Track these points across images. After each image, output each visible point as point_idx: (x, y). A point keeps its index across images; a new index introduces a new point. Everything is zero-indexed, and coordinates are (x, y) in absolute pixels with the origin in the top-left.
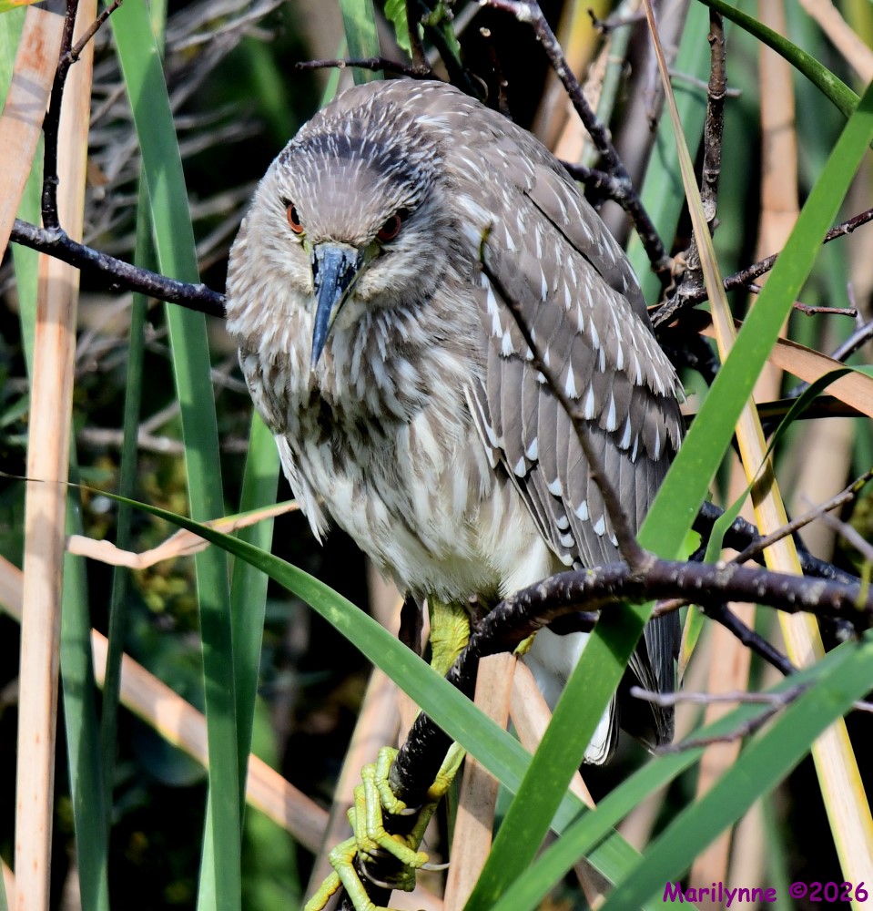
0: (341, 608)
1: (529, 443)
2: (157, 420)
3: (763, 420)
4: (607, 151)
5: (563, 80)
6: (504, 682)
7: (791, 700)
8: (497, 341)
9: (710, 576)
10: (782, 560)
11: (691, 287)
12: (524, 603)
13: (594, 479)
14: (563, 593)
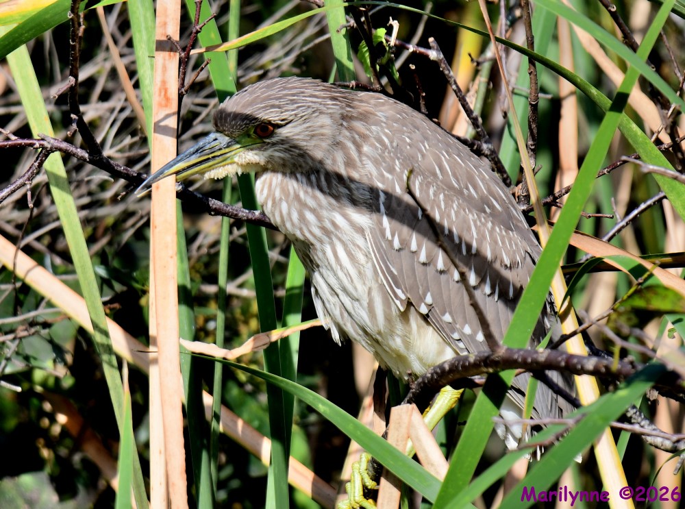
1: (425, 295)
2: (240, 280)
3: (565, 275)
4: (480, 129)
5: (455, 91)
6: (406, 420)
7: (578, 422)
8: (391, 242)
9: (535, 356)
10: (576, 347)
11: (523, 205)
12: (437, 373)
13: (472, 305)
14: (457, 367)
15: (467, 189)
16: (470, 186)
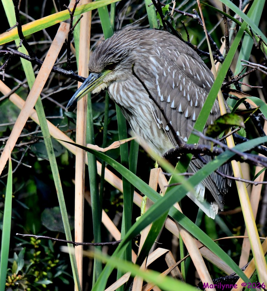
0: (115, 163)
6: (157, 175)
8: (160, 98)
15: (196, 76)
16: (197, 74)
